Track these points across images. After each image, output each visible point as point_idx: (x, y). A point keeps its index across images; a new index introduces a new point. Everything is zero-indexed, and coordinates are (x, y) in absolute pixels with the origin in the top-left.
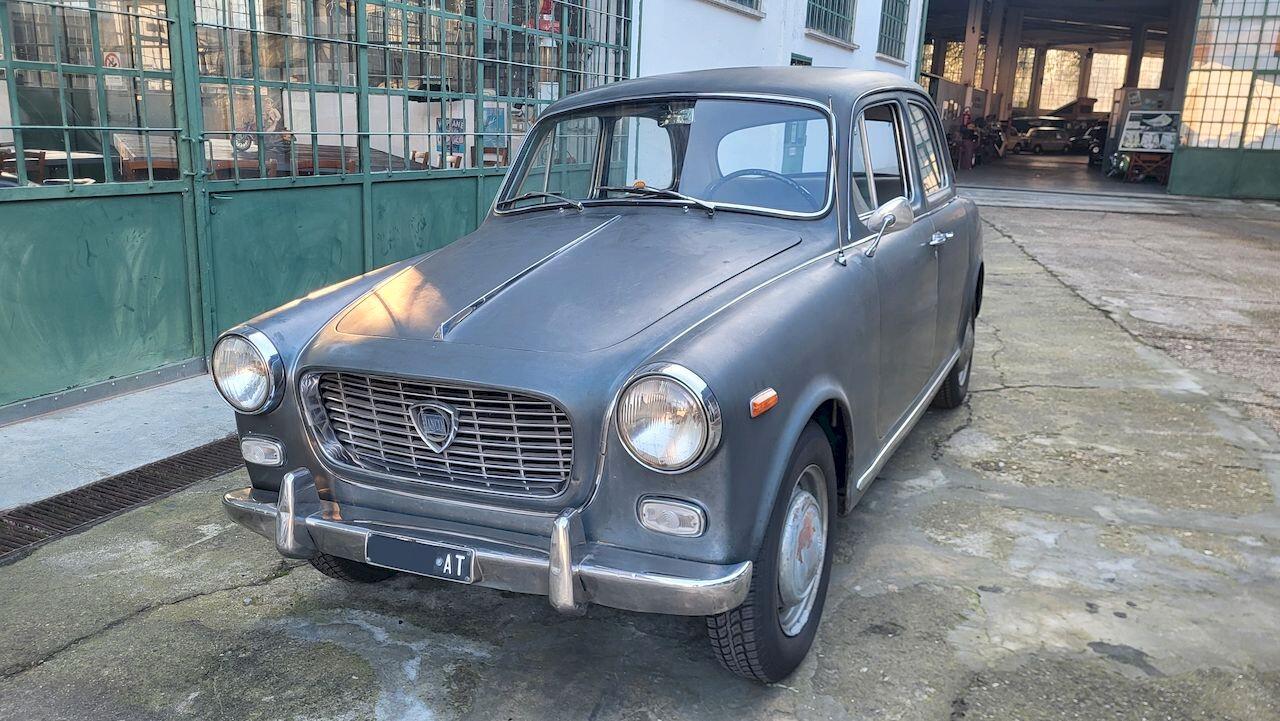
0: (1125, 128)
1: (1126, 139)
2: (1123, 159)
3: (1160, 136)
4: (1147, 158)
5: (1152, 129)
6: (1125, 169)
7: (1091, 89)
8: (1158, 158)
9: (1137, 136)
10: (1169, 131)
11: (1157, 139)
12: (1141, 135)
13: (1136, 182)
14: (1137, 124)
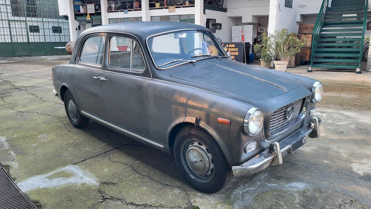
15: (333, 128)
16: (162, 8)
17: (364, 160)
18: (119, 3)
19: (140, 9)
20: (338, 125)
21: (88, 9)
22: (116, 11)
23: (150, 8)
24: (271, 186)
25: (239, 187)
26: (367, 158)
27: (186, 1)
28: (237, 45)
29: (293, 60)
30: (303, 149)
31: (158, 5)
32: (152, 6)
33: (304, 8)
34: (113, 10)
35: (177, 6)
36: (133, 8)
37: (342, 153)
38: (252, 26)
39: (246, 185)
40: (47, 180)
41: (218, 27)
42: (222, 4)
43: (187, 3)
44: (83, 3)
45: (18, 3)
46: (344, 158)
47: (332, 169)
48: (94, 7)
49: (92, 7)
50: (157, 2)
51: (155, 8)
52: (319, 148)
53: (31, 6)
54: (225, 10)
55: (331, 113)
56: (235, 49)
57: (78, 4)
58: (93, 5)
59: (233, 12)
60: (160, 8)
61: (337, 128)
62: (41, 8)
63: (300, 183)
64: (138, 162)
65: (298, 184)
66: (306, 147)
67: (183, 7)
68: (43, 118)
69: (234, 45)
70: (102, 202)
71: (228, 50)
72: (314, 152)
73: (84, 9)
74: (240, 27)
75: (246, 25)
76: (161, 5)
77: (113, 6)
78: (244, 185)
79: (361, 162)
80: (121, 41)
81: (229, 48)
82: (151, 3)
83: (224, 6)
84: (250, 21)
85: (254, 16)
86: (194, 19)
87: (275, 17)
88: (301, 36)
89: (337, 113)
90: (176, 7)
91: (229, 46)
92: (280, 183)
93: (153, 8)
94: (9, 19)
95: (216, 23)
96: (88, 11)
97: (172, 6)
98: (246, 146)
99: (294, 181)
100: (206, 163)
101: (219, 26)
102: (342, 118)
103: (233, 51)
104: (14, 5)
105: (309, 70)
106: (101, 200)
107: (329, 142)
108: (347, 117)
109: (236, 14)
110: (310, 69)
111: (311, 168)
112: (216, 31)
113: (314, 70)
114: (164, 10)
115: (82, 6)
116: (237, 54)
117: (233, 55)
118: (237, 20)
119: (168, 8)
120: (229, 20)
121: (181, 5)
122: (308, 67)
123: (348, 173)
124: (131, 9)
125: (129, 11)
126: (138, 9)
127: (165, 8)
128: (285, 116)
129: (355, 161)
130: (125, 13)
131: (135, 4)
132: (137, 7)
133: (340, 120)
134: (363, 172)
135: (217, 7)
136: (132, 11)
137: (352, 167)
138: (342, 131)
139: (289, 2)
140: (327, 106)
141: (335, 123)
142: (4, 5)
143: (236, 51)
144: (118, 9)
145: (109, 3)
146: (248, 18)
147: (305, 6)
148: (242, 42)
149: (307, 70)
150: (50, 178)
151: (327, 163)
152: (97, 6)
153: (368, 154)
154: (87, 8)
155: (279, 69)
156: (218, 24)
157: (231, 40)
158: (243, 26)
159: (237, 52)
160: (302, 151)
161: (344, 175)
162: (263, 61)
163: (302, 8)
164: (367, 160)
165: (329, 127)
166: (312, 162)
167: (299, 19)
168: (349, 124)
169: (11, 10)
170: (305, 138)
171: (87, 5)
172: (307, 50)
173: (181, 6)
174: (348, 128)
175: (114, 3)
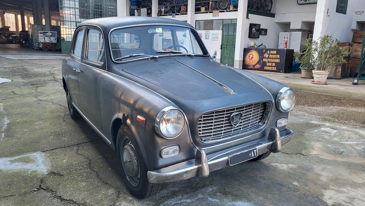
0: (39, 36)
1: (40, 39)
2: (40, 45)
3: (50, 38)
4: (47, 44)
5: (47, 36)
6: (42, 47)
7: (6, 24)
8: (51, 44)
9: (43, 38)
10: (52, 37)
11: (49, 39)
12: (44, 38)
13: (45, 51)
14: (42, 35)
15: (334, 147)
16: (207, 13)
17: (345, 188)
18: (168, 7)
19: (186, 13)
20: (343, 144)
21: (141, 13)
22: (165, 14)
23: (196, 12)
24: (211, 201)
25: (177, 196)
26: (351, 187)
27: (231, 6)
28: (279, 51)
29: (339, 71)
30: (280, 166)
31: (203, 9)
32: (197, 10)
33: (361, 14)
34: (163, 14)
35: (221, 10)
36: (180, 12)
37: (323, 176)
38: (301, 32)
39: (185, 196)
40: (9, 162)
41: (263, 33)
42: (270, 9)
43: (231, 8)
44: (139, 7)
45: (85, 6)
46: (321, 183)
47: (298, 192)
48: (146, 11)
49: (145, 11)
50: (203, 6)
51: (201, 12)
52: (300, 167)
53: (96, 10)
54: (273, 16)
55: (344, 130)
56: (277, 55)
57: (133, 8)
58: (146, 9)
59: (280, 18)
60: (205, 12)
61: (338, 147)
62: (104, 12)
63: (246, 203)
64: (99, 157)
65: (244, 204)
66: (284, 163)
67: (227, 11)
68: (53, 107)
69: (276, 51)
70: (35, 191)
71: (269, 56)
72: (290, 171)
73: (138, 13)
74: (288, 33)
75: (294, 31)
76: (206, 9)
77: (163, 10)
78: (184, 195)
79: (340, 189)
80: (166, 44)
81: (270, 54)
82: (197, 7)
83: (272, 11)
84: (299, 28)
85: (304, 23)
86: (236, 24)
87: (321, 22)
88: (353, 45)
89: (352, 131)
90: (220, 12)
91: (270, 52)
92: (224, 199)
93: (199, 12)
94: (77, 21)
95: (261, 28)
96: (141, 14)
97: (216, 11)
98: (162, 150)
99: (241, 200)
100: (134, 164)
101: (264, 31)
102: (354, 137)
103: (274, 58)
104: (81, 8)
105: (354, 82)
106: (35, 189)
107: (317, 162)
108: (361, 136)
109: (285, 19)
110: (356, 81)
111: (273, 188)
112: (260, 36)
113: (361, 83)
114: (209, 14)
115: (137, 10)
116: (278, 61)
117: (274, 62)
118: (286, 27)
119: (212, 12)
120: (277, 26)
121: (226, 9)
122: (354, 79)
123: (314, 200)
124: (178, 13)
125: (176, 15)
126: (185, 13)
127: (210, 12)
128: (230, 123)
129: (333, 188)
130: (173, 16)
131: (183, 8)
132: (184, 11)
133: (348, 139)
134: (334, 202)
135: (263, 12)
136: (179, 15)
137: (324, 194)
138: (343, 151)
139: (342, 7)
140: (344, 122)
141: (341, 142)
142: (74, 8)
143: (277, 58)
144: (167, 13)
145: (159, 8)
146: (296, 24)
147: (363, 12)
148: (285, 48)
149: (351, 83)
150: (12, 162)
151: (296, 185)
152: (150, 10)
153: (356, 181)
154: (141, 11)
155: (318, 79)
156: (263, 29)
157: (278, 46)
158: (291, 32)
159: (279, 59)
160: (275, 168)
161: (307, 202)
162: (303, 70)
163: (360, 14)
164: (350, 188)
165: (329, 146)
166: (278, 181)
167: (354, 26)
168: (357, 145)
169: (79, 12)
170: (255, 151)
171: (141, 9)
172: (359, 60)
173: (225, 11)
174: (353, 149)
175: (164, 7)
